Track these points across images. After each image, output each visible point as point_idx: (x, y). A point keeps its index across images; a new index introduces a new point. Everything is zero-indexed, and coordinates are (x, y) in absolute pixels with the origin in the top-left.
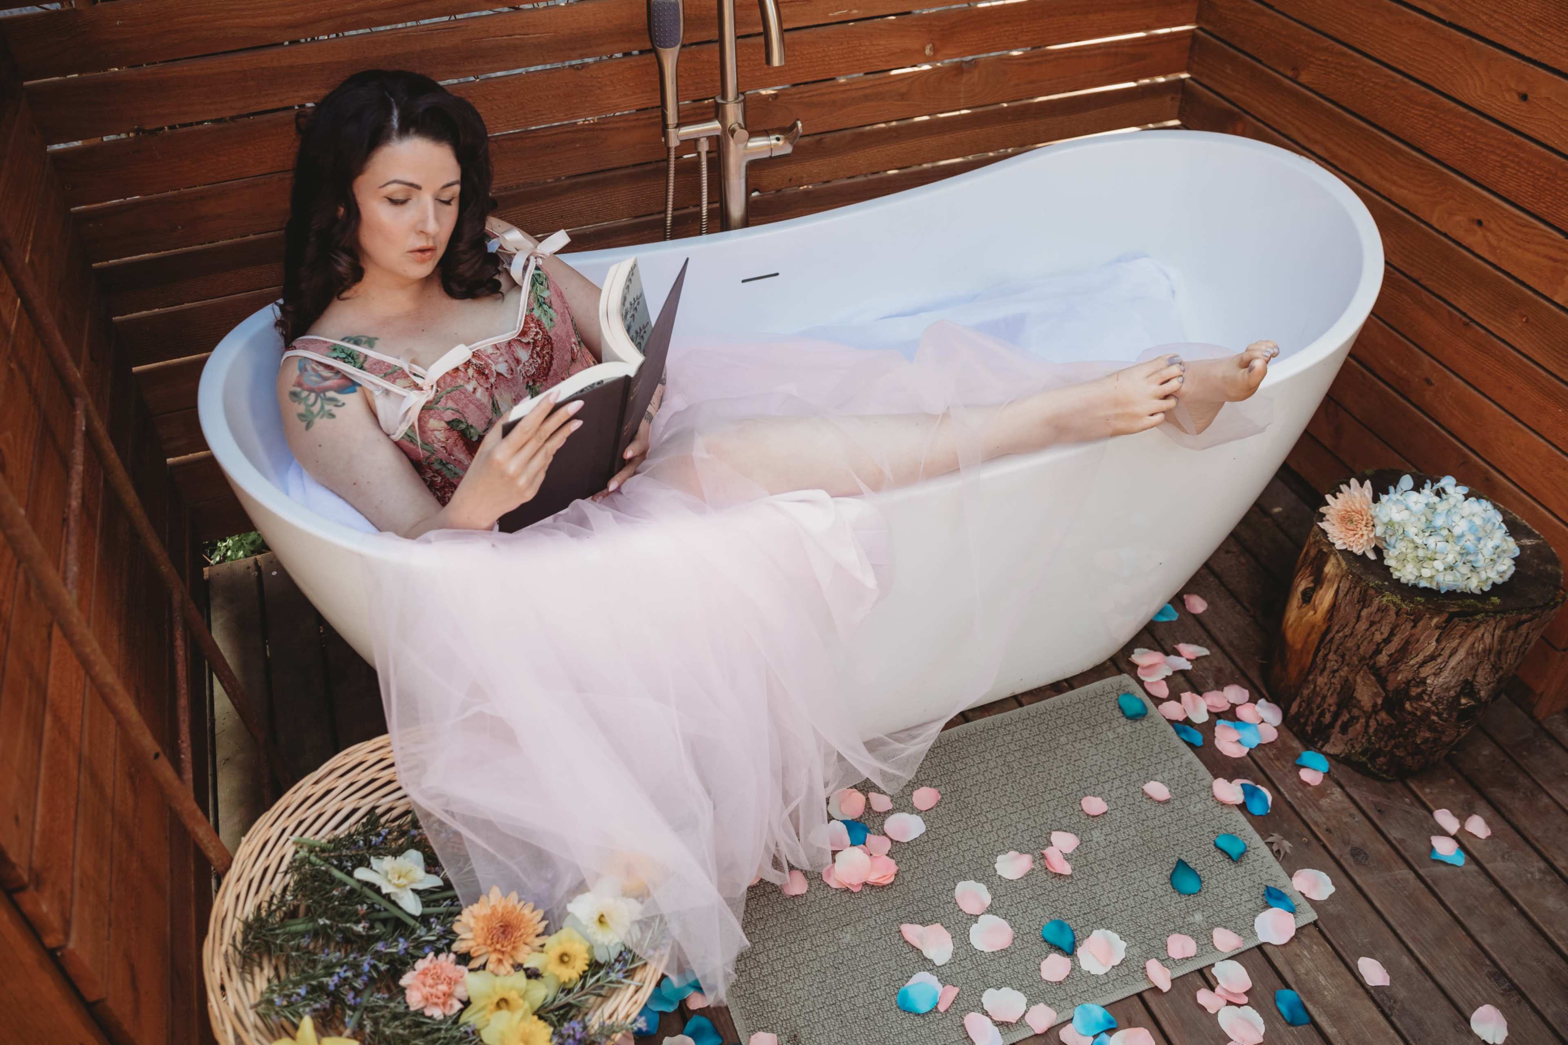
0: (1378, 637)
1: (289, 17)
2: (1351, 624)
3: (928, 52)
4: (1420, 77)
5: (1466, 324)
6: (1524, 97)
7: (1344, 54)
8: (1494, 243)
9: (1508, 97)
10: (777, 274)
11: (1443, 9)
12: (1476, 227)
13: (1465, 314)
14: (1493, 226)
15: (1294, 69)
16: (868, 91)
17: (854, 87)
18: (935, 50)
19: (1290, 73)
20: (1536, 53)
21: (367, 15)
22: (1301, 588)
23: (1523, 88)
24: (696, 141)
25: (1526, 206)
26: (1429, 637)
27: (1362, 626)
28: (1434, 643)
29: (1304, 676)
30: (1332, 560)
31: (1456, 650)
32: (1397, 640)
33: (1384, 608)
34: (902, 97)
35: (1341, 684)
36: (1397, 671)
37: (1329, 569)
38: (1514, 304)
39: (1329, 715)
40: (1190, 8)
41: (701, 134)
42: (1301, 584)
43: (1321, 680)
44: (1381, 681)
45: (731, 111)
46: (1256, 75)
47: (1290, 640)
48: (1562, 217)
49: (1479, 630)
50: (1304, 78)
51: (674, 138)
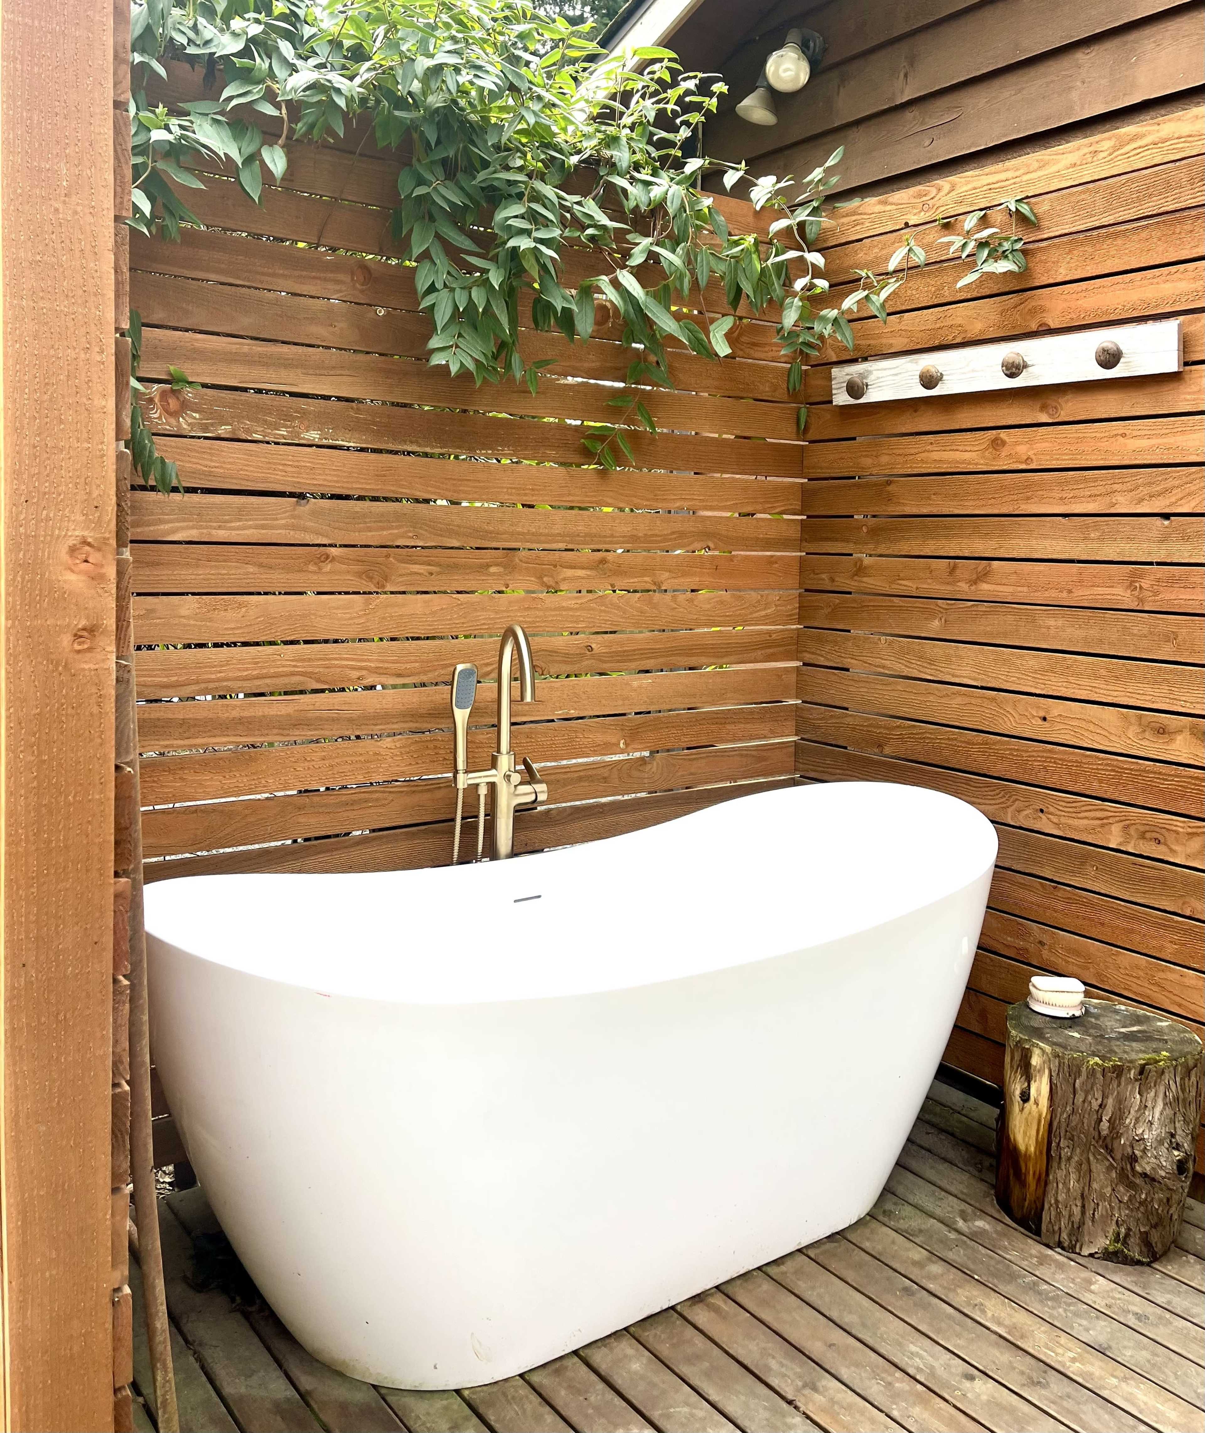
0: (1095, 1105)
1: (165, 680)
2: (1071, 1101)
3: (622, 745)
4: (971, 726)
5: (1055, 888)
6: (1045, 719)
7: (914, 726)
8: (1055, 820)
9: (1034, 722)
10: (539, 897)
11: (975, 679)
12: (1040, 814)
13: (1052, 881)
14: (1052, 809)
15: (880, 746)
16: (582, 774)
17: (572, 770)
18: (626, 744)
19: (876, 750)
20: (1043, 689)
21: (225, 684)
22: (1018, 1093)
23: (1042, 714)
24: (477, 785)
25: (1070, 789)
26: (1132, 1092)
27: (1080, 1098)
28: (1138, 1096)
29: (1044, 1181)
30: (1036, 1052)
31: (1155, 1100)
32: (1110, 1102)
33: (1092, 1073)
34: (605, 779)
35: (1079, 1170)
36: (1119, 1136)
37: (1036, 1060)
38: (1084, 859)
39: (1077, 1211)
40: (791, 725)
41: (481, 778)
42: (1016, 1088)
43: (1060, 1174)
44: (1110, 1151)
45: (505, 762)
46: (850, 759)
47: (1022, 1147)
48: (1095, 788)
49: (1167, 1076)
50: (887, 750)
51: (463, 781)
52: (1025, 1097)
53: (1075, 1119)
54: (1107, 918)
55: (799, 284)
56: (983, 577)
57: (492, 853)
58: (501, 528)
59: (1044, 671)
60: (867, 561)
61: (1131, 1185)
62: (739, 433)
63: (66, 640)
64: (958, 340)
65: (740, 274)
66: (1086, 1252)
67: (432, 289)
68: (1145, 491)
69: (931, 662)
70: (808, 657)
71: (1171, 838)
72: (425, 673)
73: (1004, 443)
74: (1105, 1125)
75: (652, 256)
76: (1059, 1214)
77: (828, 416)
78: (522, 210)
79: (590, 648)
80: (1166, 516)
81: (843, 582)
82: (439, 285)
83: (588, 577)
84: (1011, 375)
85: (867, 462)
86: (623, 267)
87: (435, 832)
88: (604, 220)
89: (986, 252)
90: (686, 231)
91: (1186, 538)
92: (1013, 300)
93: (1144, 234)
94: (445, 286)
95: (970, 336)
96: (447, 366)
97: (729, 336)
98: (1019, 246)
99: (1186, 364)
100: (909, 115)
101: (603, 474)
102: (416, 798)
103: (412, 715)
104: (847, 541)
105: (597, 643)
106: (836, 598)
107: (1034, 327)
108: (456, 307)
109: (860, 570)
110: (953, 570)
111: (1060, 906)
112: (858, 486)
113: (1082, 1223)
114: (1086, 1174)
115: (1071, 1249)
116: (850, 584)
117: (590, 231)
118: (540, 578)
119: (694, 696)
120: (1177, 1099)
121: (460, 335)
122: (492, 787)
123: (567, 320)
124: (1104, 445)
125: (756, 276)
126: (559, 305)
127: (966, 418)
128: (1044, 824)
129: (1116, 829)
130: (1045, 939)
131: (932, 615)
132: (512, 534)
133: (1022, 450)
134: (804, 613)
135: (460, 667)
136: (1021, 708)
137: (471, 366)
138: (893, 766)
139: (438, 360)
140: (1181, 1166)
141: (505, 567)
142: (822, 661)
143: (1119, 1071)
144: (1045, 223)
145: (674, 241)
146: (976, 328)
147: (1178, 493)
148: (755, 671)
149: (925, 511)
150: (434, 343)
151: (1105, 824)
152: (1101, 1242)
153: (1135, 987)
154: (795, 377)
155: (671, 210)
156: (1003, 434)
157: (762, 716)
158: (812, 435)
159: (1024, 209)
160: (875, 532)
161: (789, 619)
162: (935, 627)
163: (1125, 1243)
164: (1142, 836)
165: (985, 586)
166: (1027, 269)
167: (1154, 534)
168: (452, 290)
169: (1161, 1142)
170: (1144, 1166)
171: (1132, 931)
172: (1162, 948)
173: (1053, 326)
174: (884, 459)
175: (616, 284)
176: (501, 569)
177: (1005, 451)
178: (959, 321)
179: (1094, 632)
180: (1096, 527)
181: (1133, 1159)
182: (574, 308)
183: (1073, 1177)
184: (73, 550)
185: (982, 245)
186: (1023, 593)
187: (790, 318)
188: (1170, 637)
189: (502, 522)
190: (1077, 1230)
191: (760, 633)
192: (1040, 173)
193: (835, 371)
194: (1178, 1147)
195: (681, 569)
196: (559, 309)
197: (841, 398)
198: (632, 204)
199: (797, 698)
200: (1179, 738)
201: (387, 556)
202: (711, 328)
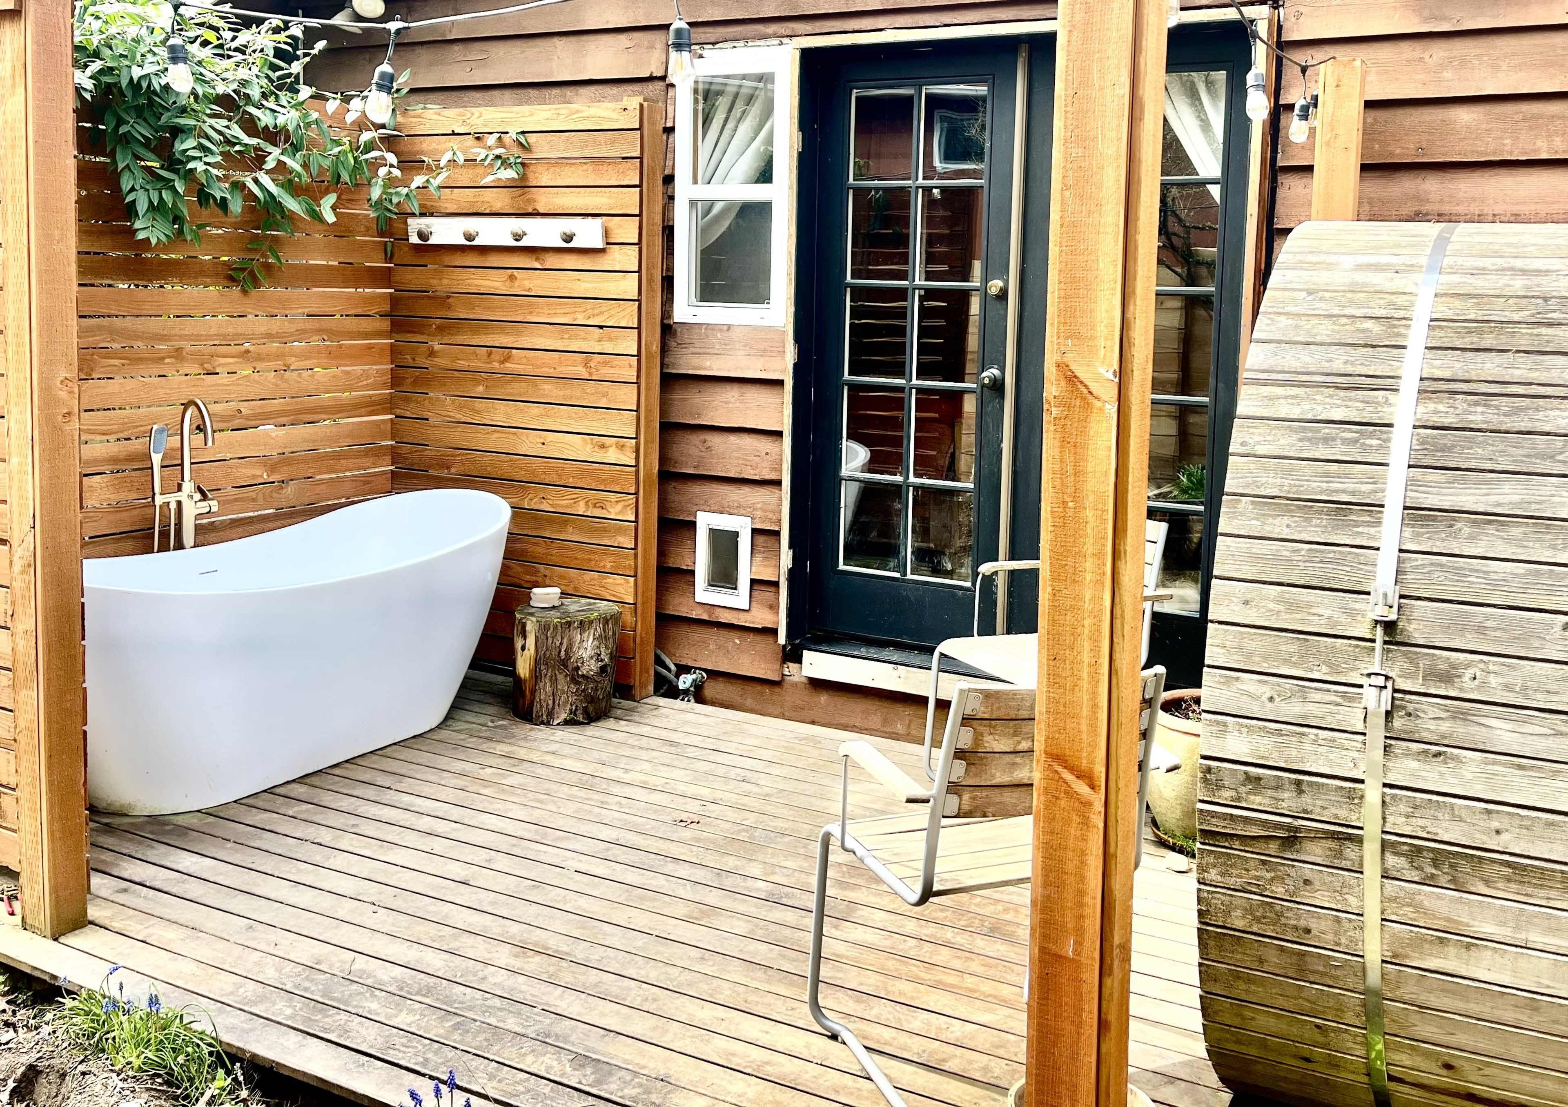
2: (546, 644)
4: (503, 451)
5: (552, 542)
6: (543, 444)
7: (469, 454)
8: (552, 503)
9: (536, 446)
11: (505, 422)
13: (550, 538)
14: (549, 497)
15: (448, 468)
18: (268, 476)
19: (446, 471)
22: (520, 647)
23: (541, 441)
24: (169, 503)
25: (558, 483)
26: (576, 634)
27: (550, 642)
28: (579, 636)
29: (533, 692)
30: (529, 623)
31: (588, 637)
32: (565, 641)
33: (556, 627)
34: (254, 500)
35: (551, 680)
36: (570, 658)
37: (529, 627)
38: (566, 523)
39: (550, 702)
40: (388, 458)
41: (172, 499)
42: (519, 643)
43: (542, 685)
44: (566, 667)
45: (188, 487)
46: (430, 478)
47: (522, 676)
48: (571, 482)
49: (594, 625)
50: (453, 470)
51: (159, 500)
52: (523, 648)
53: (548, 653)
54: (579, 555)
55: (382, 171)
56: (507, 359)
57: (180, 546)
58: (173, 332)
59: (541, 416)
60: (437, 347)
61: (577, 683)
62: (341, 260)
63: (60, 417)
64: (487, 211)
65: (340, 165)
66: (555, 723)
67: (133, 189)
68: (590, 312)
69: (478, 412)
70: (398, 412)
71: (608, 504)
72: (122, 432)
73: (516, 278)
74: (563, 653)
75: (281, 164)
76: (542, 706)
77: (406, 249)
78: (195, 144)
79: (240, 411)
80: (601, 327)
81: (422, 361)
82: (137, 187)
83: (236, 363)
84: (517, 240)
85: (434, 282)
86: (261, 169)
87: (134, 537)
88: (246, 140)
89: (500, 162)
90: (302, 143)
91: (610, 339)
92: (519, 191)
93: (585, 167)
94: (142, 187)
95: (494, 210)
96: (148, 239)
97: (334, 208)
98: (519, 160)
99: (608, 244)
100: (456, 48)
101: (245, 292)
102: (118, 516)
103: (114, 460)
104: (422, 333)
105: (245, 408)
106: (417, 372)
107: (530, 211)
108: (151, 203)
109: (432, 353)
110: (490, 354)
111: (554, 552)
112: (429, 297)
113: (553, 708)
114: (554, 681)
115: (548, 724)
116: (426, 363)
117: (237, 148)
118: (202, 365)
119: (314, 441)
120: (601, 636)
121: (154, 219)
122: (179, 503)
123: (223, 204)
124: (569, 285)
125: (351, 168)
126: (218, 195)
127: (494, 260)
128: (545, 506)
129: (582, 504)
130: (547, 573)
131: (478, 382)
132: (180, 336)
133: (527, 284)
134: (396, 380)
135: (155, 427)
136: (531, 439)
137: (163, 238)
138: (457, 479)
139: (141, 236)
140: (603, 669)
141: (176, 359)
142: (408, 414)
143: (569, 624)
144: (534, 150)
145: (296, 148)
146: (497, 207)
147: (606, 315)
148: (361, 422)
149: (471, 317)
150: (138, 225)
151: (576, 501)
152: (563, 716)
153: (593, 591)
154: (382, 221)
155: (290, 129)
156: (515, 272)
157: (366, 454)
158: (396, 260)
159: (522, 139)
160: (441, 329)
161: (384, 386)
162: (480, 390)
163: (575, 714)
164: (595, 506)
165: (507, 365)
166: (524, 174)
167: (596, 337)
168: (148, 190)
169: (592, 658)
170: (583, 671)
171: (590, 560)
172: (604, 567)
173: (541, 211)
174: (445, 282)
175: (256, 181)
176: (173, 360)
177: (517, 283)
178: (487, 199)
179: (568, 392)
180: (567, 332)
181: (578, 668)
182: (228, 196)
183: (548, 685)
184: (62, 382)
185: (498, 157)
186: (529, 370)
187: (376, 193)
188: (606, 395)
189: (173, 328)
190: (551, 714)
191: (363, 396)
192: (530, 119)
193: (410, 221)
194: (602, 660)
195: (304, 355)
196: (218, 198)
197: (414, 239)
198: (263, 124)
199: (392, 440)
200: (611, 449)
201: (92, 355)
202: (322, 202)
